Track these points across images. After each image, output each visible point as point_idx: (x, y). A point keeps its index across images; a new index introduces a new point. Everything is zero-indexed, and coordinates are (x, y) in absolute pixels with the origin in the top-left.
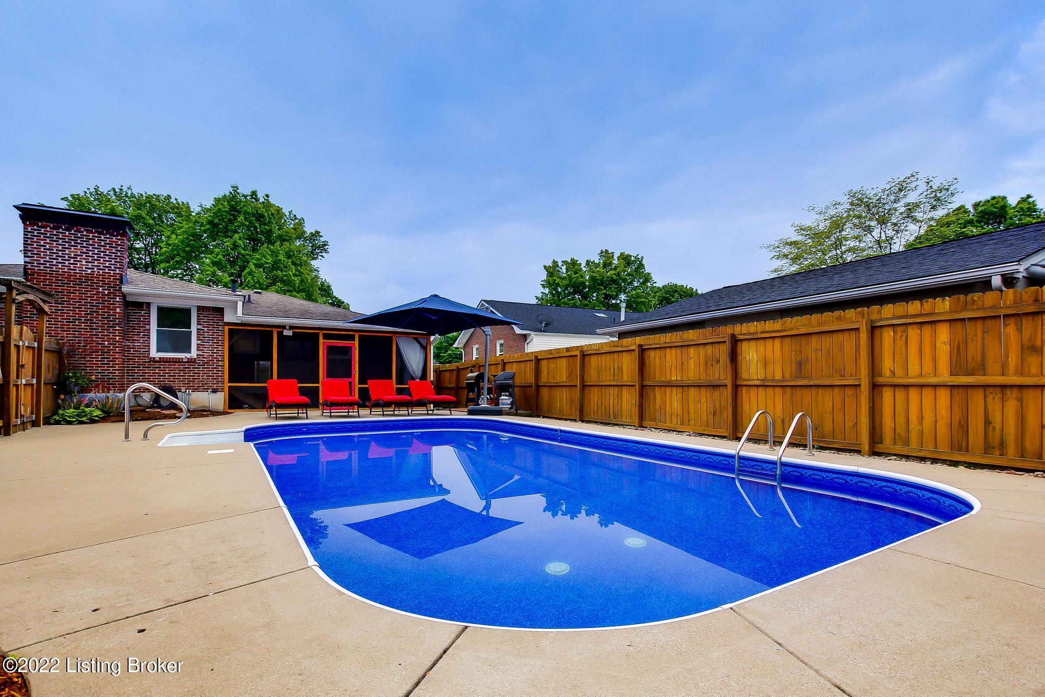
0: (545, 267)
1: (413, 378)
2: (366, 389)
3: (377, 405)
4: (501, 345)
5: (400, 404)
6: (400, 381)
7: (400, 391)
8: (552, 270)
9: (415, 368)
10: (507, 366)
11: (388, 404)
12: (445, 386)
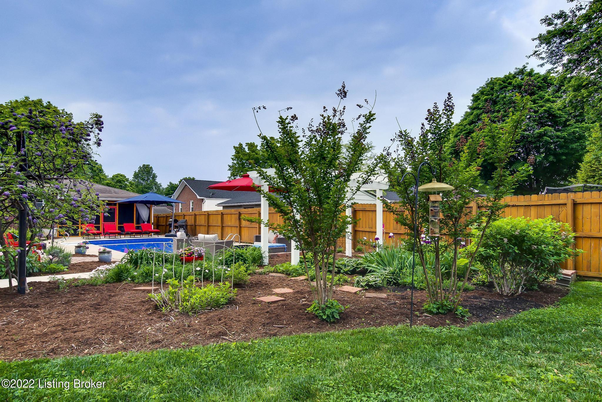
0: (234, 147)
1: (144, 222)
2: (122, 227)
3: (127, 234)
4: (193, 203)
5: (137, 233)
6: (138, 223)
7: (138, 228)
8: (239, 150)
9: (145, 217)
10: (186, 217)
11: (132, 233)
12: (161, 224)
